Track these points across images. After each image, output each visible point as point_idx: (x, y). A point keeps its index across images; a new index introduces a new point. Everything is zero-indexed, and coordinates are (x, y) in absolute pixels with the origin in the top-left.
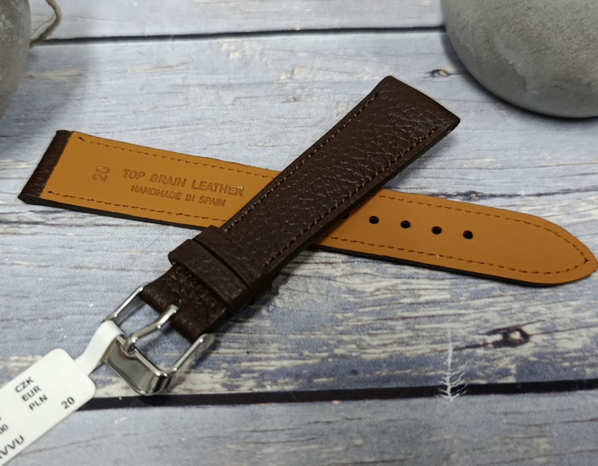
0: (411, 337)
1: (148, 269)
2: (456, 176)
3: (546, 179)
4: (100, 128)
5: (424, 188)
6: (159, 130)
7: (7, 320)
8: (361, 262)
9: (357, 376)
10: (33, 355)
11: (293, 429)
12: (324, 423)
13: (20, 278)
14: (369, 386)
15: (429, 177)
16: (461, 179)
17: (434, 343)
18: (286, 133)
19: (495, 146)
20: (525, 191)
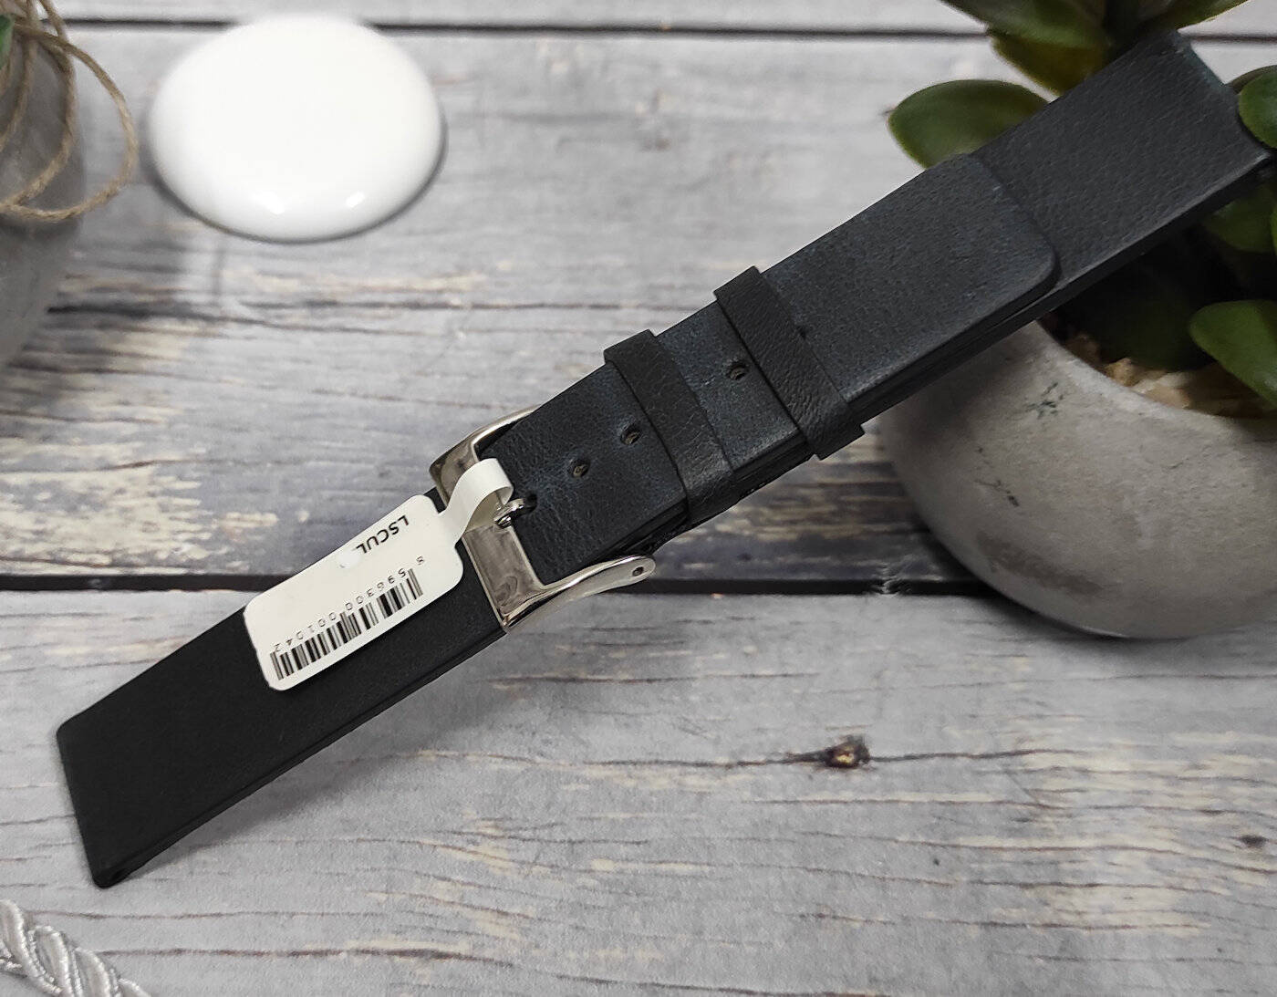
0: (833, 513)
7: (219, 461)
9: (749, 563)
10: (262, 512)
11: (653, 629)
12: (699, 622)
13: (233, 402)
14: (767, 577)
17: (870, 522)
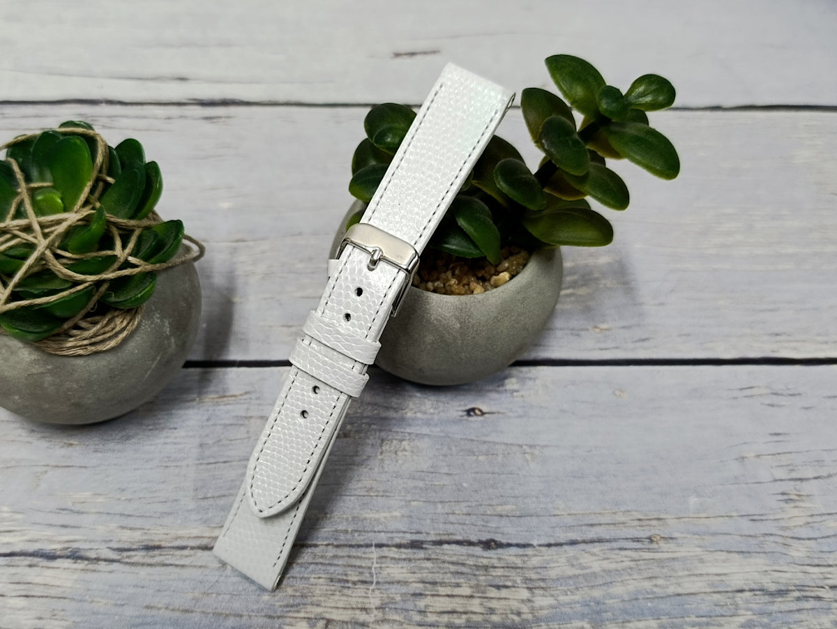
1: (208, 611)
2: (479, 523)
3: (557, 529)
4: (169, 461)
5: (451, 534)
6: (222, 465)
8: (390, 609)
13: (99, 616)
15: (456, 523)
16: (483, 526)
18: (335, 470)
19: (517, 492)
20: (538, 540)
